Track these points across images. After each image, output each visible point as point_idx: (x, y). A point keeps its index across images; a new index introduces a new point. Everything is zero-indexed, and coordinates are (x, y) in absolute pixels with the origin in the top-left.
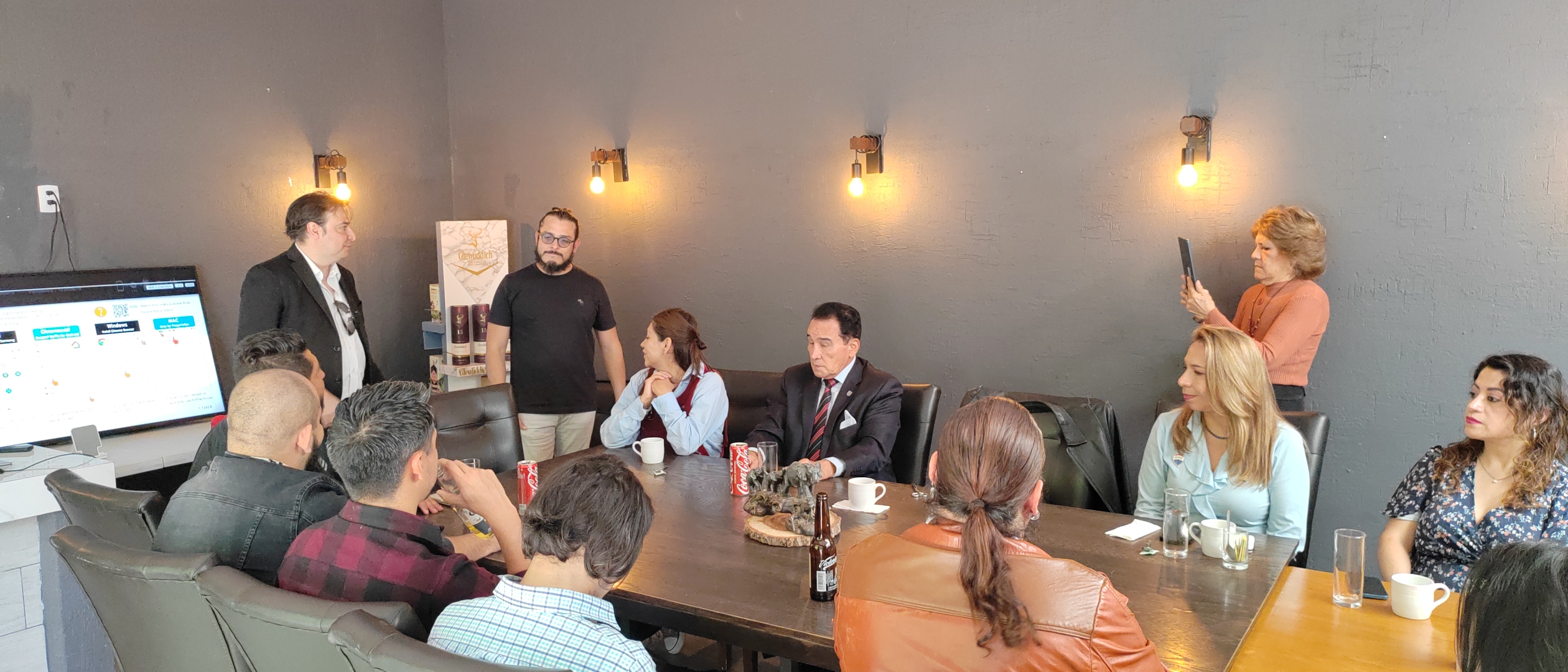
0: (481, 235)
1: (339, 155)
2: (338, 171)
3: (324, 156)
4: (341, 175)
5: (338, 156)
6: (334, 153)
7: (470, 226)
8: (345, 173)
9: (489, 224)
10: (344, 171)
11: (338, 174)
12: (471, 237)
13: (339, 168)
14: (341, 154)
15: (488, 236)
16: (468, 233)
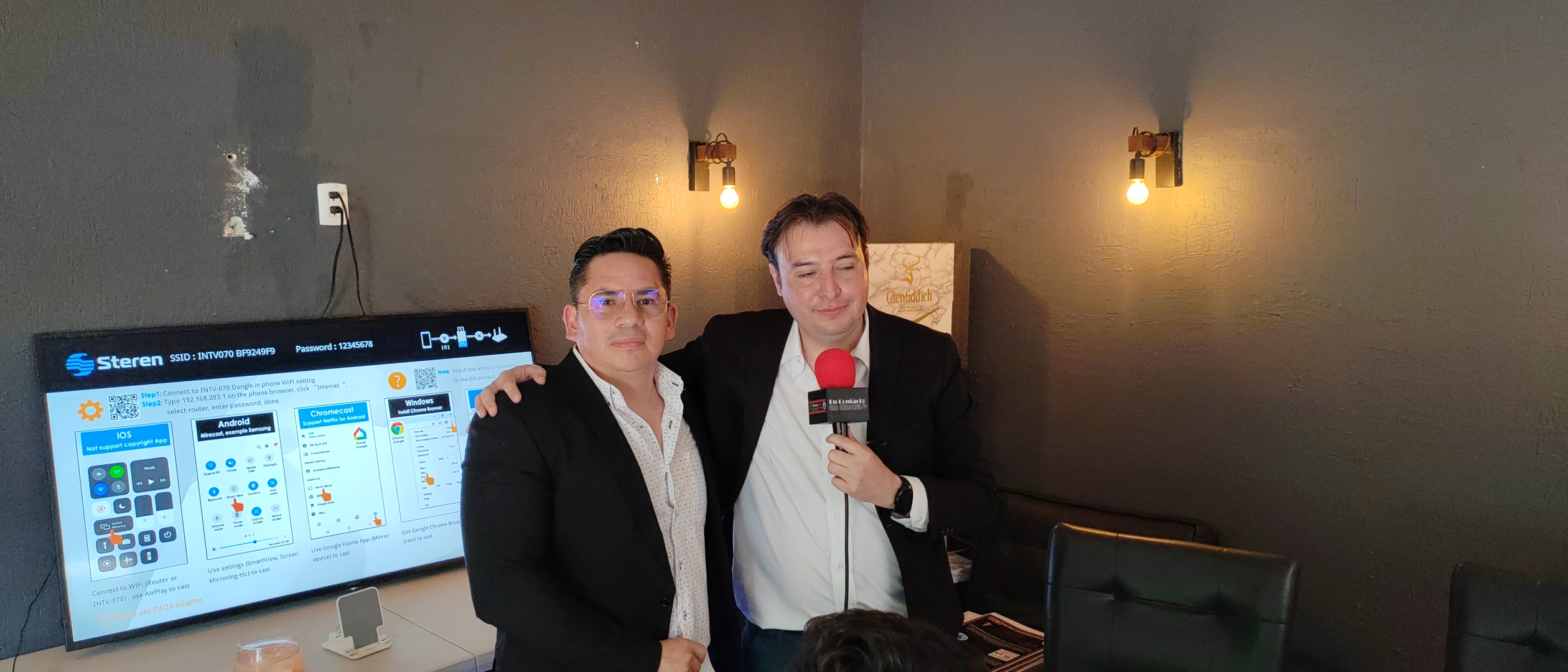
0: (918, 266)
1: (727, 141)
2: (725, 165)
3: (704, 144)
4: (728, 170)
5: (725, 143)
6: (721, 138)
7: (904, 251)
8: (734, 169)
9: (930, 248)
10: (731, 166)
11: (724, 169)
12: (905, 269)
13: (726, 161)
14: (729, 140)
15: (928, 267)
16: (900, 262)
